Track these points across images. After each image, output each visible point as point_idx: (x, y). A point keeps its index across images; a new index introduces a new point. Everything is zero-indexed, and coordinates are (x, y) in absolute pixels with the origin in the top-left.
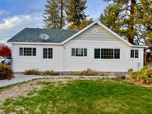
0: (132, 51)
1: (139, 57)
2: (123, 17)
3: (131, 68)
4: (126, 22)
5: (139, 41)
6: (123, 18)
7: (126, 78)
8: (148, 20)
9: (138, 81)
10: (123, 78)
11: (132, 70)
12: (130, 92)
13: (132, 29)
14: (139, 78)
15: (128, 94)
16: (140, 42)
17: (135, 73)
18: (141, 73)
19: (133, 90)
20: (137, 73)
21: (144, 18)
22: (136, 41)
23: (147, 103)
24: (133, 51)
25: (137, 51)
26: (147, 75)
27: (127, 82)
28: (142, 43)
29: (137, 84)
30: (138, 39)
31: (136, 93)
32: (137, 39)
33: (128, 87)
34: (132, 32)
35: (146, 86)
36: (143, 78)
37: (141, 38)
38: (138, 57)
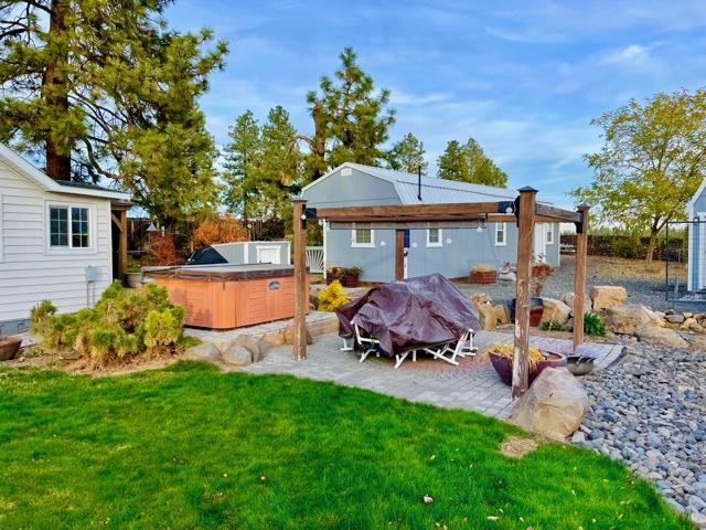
0: (57, 215)
1: (91, 240)
2: (15, 33)
3: (46, 301)
4: (29, 64)
5: (97, 167)
6: (15, 39)
7: (26, 351)
8: (128, 80)
9: (81, 357)
10: (8, 356)
11: (52, 310)
12: (30, 422)
13: (60, 107)
14: (85, 341)
15: (18, 434)
16: (100, 171)
17: (68, 320)
18: (93, 317)
19: (49, 409)
20: (74, 320)
21: (111, 65)
22: (83, 165)
23: (106, 453)
24: (64, 212)
25: (80, 215)
26: (120, 321)
27: (27, 372)
28: (108, 176)
29: (78, 372)
30: (91, 156)
31: (65, 417)
32: (87, 154)
33: (28, 399)
34: (57, 118)
35: (118, 372)
36: (100, 339)
37: (105, 154)
38: (85, 244)
